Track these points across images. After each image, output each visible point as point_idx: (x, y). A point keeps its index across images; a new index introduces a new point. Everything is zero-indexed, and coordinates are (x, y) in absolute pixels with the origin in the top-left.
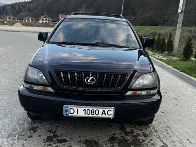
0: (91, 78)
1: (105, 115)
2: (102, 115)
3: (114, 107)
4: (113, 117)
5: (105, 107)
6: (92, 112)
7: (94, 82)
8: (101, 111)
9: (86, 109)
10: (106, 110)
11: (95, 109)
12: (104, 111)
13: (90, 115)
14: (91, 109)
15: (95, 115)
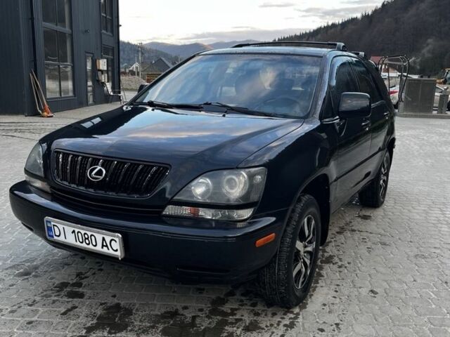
0: (99, 168)
1: (108, 249)
2: (102, 248)
3: (120, 236)
4: (122, 257)
5: (104, 231)
6: (86, 239)
7: (101, 178)
8: (99, 237)
9: (77, 230)
10: (108, 239)
11: (89, 234)
12: (104, 239)
13: (84, 245)
14: (83, 232)
15: (91, 247)
